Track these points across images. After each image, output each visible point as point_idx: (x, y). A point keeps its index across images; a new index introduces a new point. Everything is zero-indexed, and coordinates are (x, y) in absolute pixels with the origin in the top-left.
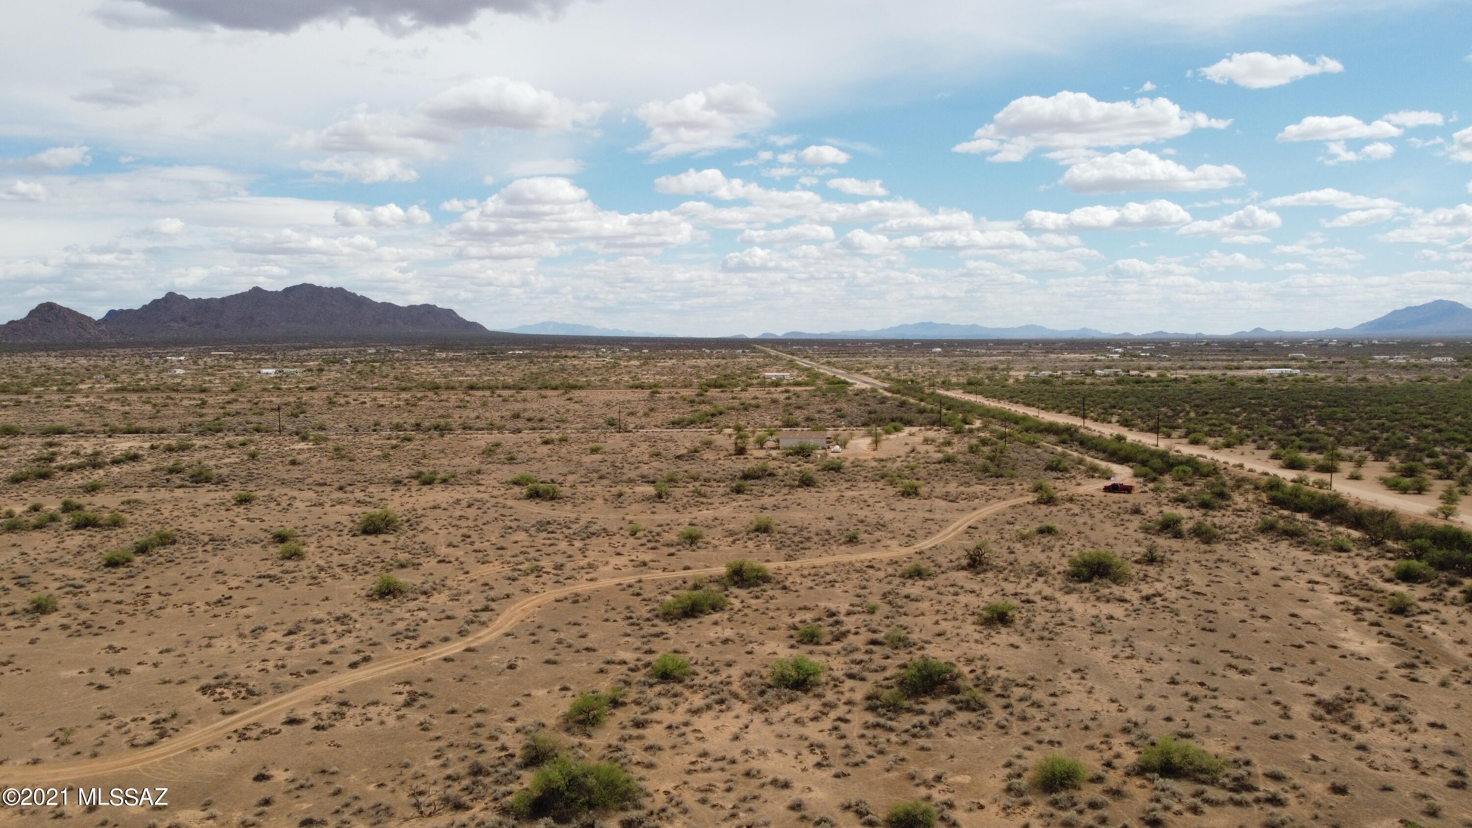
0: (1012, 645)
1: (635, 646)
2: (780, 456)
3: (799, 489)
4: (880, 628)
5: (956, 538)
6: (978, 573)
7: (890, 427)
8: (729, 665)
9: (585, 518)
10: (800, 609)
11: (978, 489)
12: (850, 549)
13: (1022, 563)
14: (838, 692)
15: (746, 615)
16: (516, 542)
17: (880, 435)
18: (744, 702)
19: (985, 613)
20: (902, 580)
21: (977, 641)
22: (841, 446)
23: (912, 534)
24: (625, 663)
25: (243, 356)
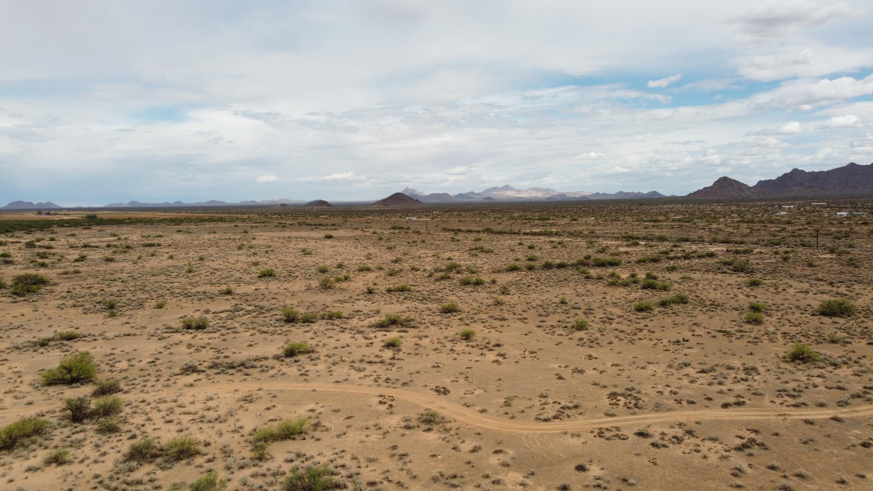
25: (833, 205)
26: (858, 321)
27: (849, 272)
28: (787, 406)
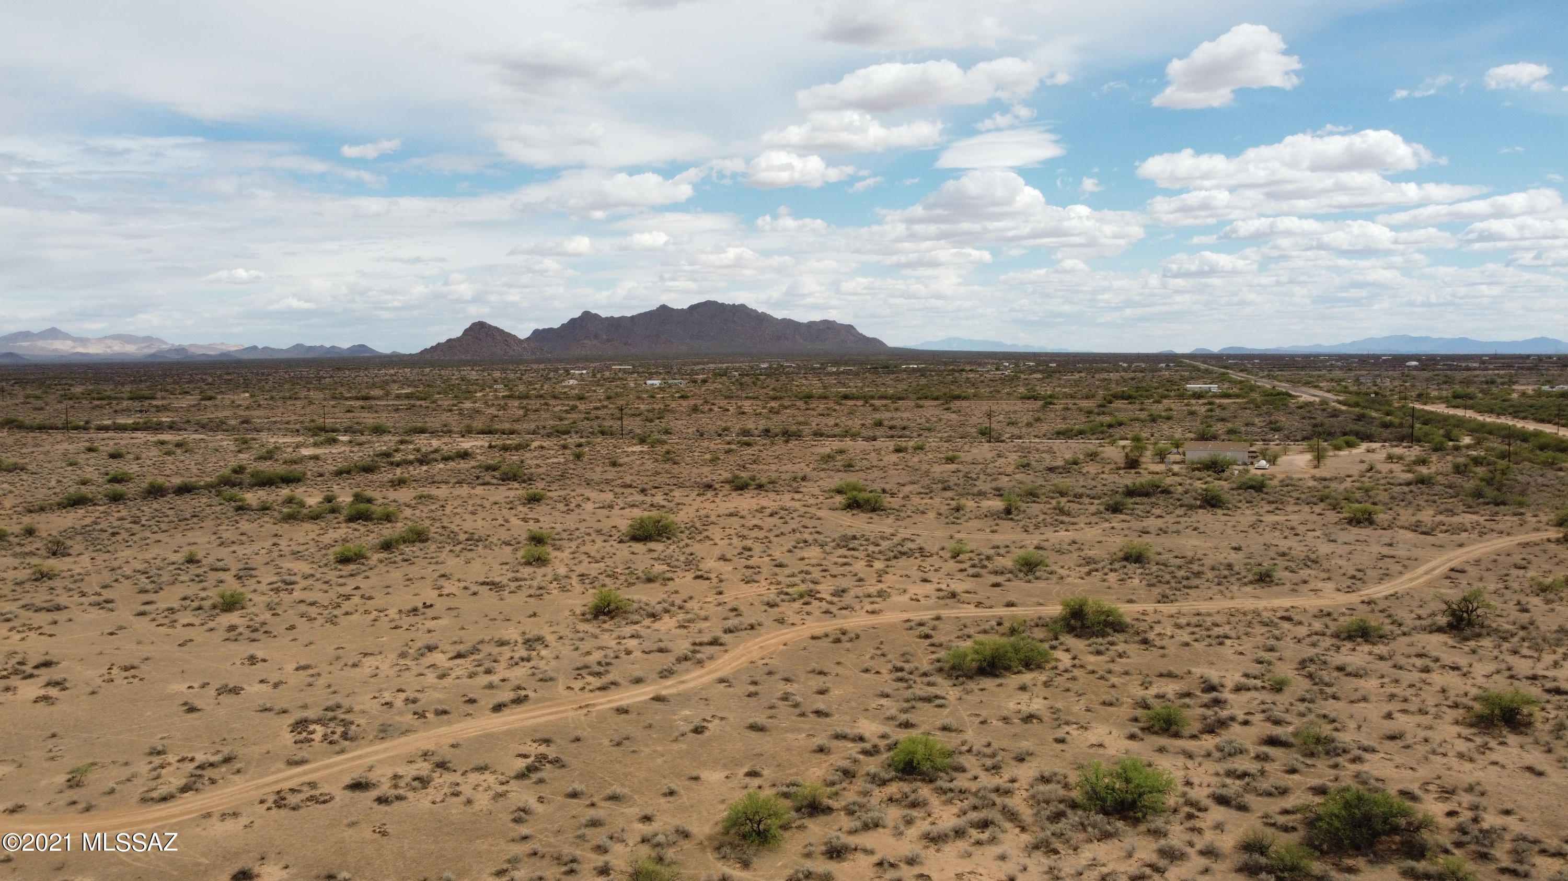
0: (1530, 769)
1: (888, 714)
2: (1184, 471)
3: (1200, 511)
4: (1288, 717)
5: (1429, 584)
6: (1467, 639)
7: (1341, 440)
8: (1021, 759)
9: (903, 533)
10: (1161, 675)
11: (1468, 519)
12: (1259, 592)
13: (1543, 628)
14: (1193, 830)
15: (1074, 679)
16: (802, 559)
17: (1325, 450)
18: (1023, 829)
19: (1478, 707)
20: (1334, 641)
21: (1461, 756)
22: (1268, 461)
23: (1359, 575)
24: (861, 739)
25: (641, 370)
26: (681, 545)
27: (667, 472)
28: (591, 691)
